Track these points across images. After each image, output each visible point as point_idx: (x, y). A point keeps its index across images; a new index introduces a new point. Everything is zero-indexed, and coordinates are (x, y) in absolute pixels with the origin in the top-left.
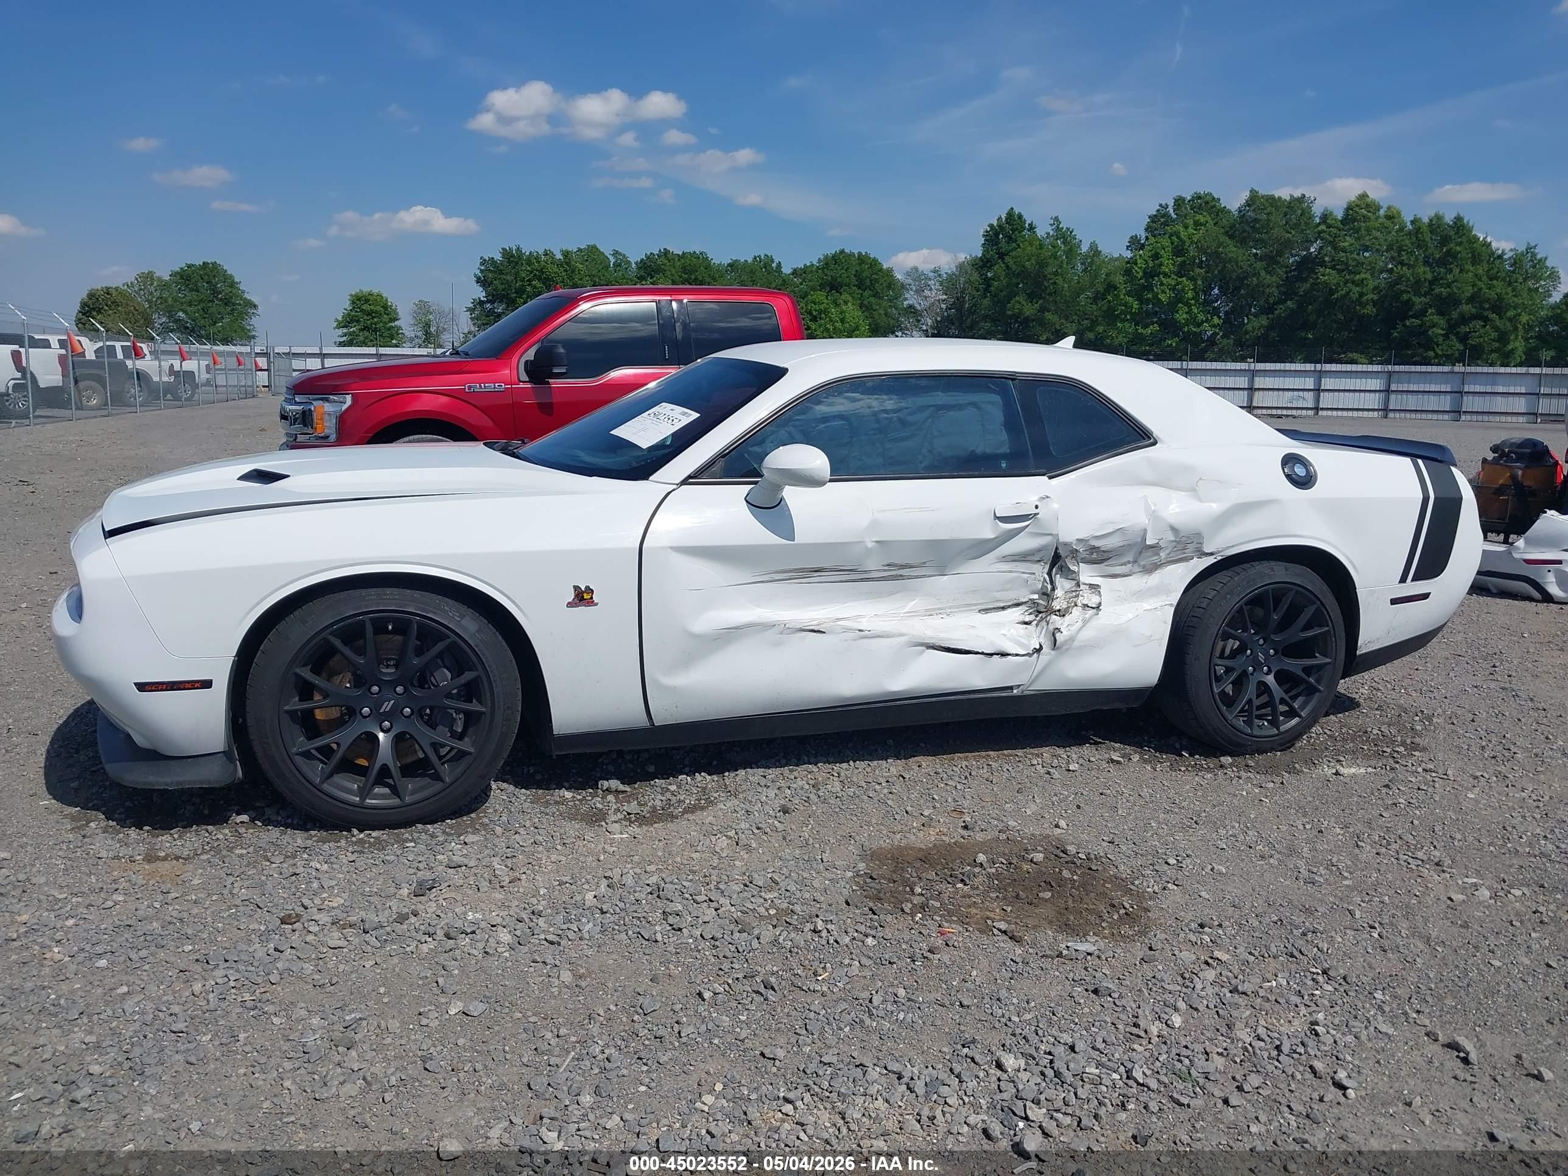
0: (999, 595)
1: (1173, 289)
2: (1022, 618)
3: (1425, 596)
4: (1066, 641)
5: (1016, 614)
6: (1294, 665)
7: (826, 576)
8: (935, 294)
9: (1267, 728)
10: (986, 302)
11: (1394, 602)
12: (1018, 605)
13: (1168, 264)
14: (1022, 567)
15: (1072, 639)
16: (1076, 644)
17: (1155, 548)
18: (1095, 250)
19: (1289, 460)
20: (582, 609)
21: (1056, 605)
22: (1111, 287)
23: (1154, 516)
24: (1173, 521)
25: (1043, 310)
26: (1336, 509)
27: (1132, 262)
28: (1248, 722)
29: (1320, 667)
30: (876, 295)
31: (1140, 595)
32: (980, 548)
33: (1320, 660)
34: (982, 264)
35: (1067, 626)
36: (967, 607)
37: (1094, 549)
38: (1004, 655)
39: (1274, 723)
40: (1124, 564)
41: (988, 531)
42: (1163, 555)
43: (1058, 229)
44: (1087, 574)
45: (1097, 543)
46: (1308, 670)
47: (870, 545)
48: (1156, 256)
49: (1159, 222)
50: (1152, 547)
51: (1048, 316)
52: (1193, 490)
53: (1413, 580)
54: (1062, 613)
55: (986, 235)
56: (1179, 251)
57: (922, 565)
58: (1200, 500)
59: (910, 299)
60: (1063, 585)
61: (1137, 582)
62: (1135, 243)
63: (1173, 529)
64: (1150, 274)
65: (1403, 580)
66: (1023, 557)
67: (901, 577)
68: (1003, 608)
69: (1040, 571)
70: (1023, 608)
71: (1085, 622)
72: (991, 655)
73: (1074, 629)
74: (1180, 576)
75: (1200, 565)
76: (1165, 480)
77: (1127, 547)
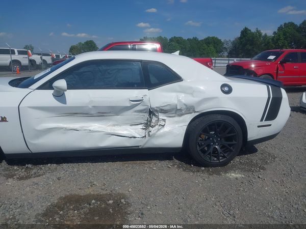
0: (136, 121)
1: (282, 42)
2: (142, 128)
3: (270, 125)
4: (152, 135)
5: (141, 126)
6: (226, 143)
7: (78, 115)
8: (230, 45)
9: (216, 160)
10: (241, 46)
11: (259, 127)
12: (142, 124)
13: (282, 38)
14: (141, 114)
15: (154, 134)
16: (156, 135)
17: (180, 110)
18: (266, 35)
19: (223, 86)
20: (4, 123)
21: (152, 124)
22: (268, 43)
23: (179, 101)
24: (185, 103)
25: (253, 48)
26: (237, 100)
27: (274, 37)
28: (210, 158)
29: (233, 145)
30: (218, 45)
31: (177, 122)
32: (127, 109)
33: (234, 142)
34: (240, 38)
35: (153, 130)
36: (126, 124)
37: (162, 110)
38: (135, 137)
39: (218, 159)
40: (173, 114)
41: (128, 104)
42: (183, 112)
43: (257, 31)
44: (161, 116)
45: (163, 108)
46: (230, 145)
47: (91, 107)
48: (279, 36)
49: (280, 29)
50: (179, 109)
51: (254, 49)
52: (192, 94)
53: (265, 121)
54: (153, 127)
55: (241, 32)
56: (284, 34)
57: (110, 113)
58: (193, 97)
59: (225, 46)
60: (154, 119)
61: (177, 119)
62: (275, 33)
63: (185, 105)
64: (278, 40)
65: (262, 120)
66: (141, 111)
67: (103, 116)
68: (138, 125)
69: (147, 115)
70: (143, 125)
71: (159, 130)
72: (131, 137)
73: (155, 131)
74: (189, 118)
75: (194, 115)
76: (183, 91)
77: (173, 109)
